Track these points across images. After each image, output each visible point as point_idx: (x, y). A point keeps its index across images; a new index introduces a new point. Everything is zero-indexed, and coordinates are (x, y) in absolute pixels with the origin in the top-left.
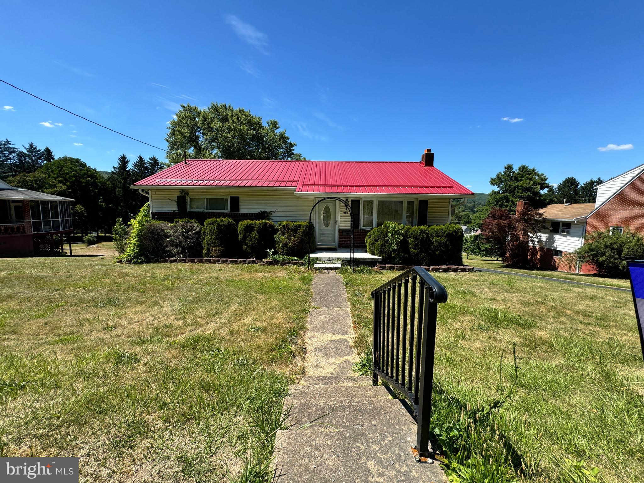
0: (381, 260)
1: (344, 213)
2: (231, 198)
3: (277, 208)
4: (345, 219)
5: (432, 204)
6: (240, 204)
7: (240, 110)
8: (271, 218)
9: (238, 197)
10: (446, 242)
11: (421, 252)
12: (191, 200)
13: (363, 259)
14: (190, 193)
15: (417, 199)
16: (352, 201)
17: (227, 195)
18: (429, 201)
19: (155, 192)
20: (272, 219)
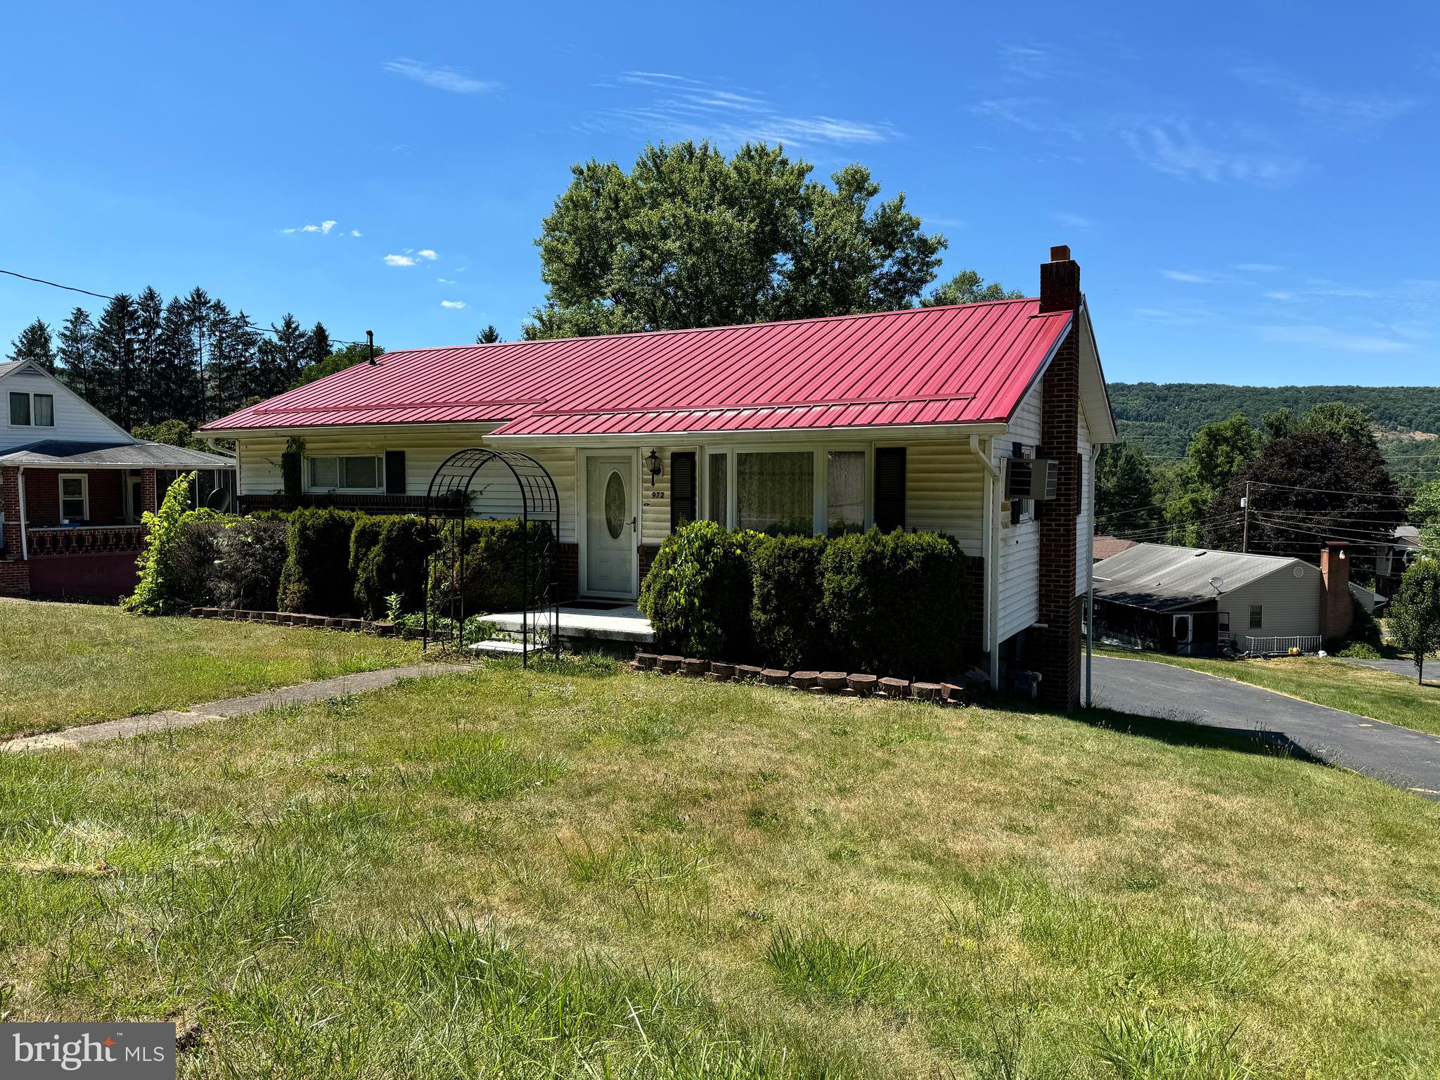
0: (650, 640)
1: (654, 495)
2: (389, 454)
3: (489, 480)
4: (656, 513)
5: (922, 462)
6: (408, 471)
7: (748, 151)
8: (476, 510)
9: (403, 453)
10: (857, 589)
11: (778, 623)
12: (313, 461)
13: (605, 633)
14: (308, 446)
15: (871, 442)
16: (675, 456)
17: (380, 447)
18: (910, 450)
19: (246, 444)
20: (477, 514)
